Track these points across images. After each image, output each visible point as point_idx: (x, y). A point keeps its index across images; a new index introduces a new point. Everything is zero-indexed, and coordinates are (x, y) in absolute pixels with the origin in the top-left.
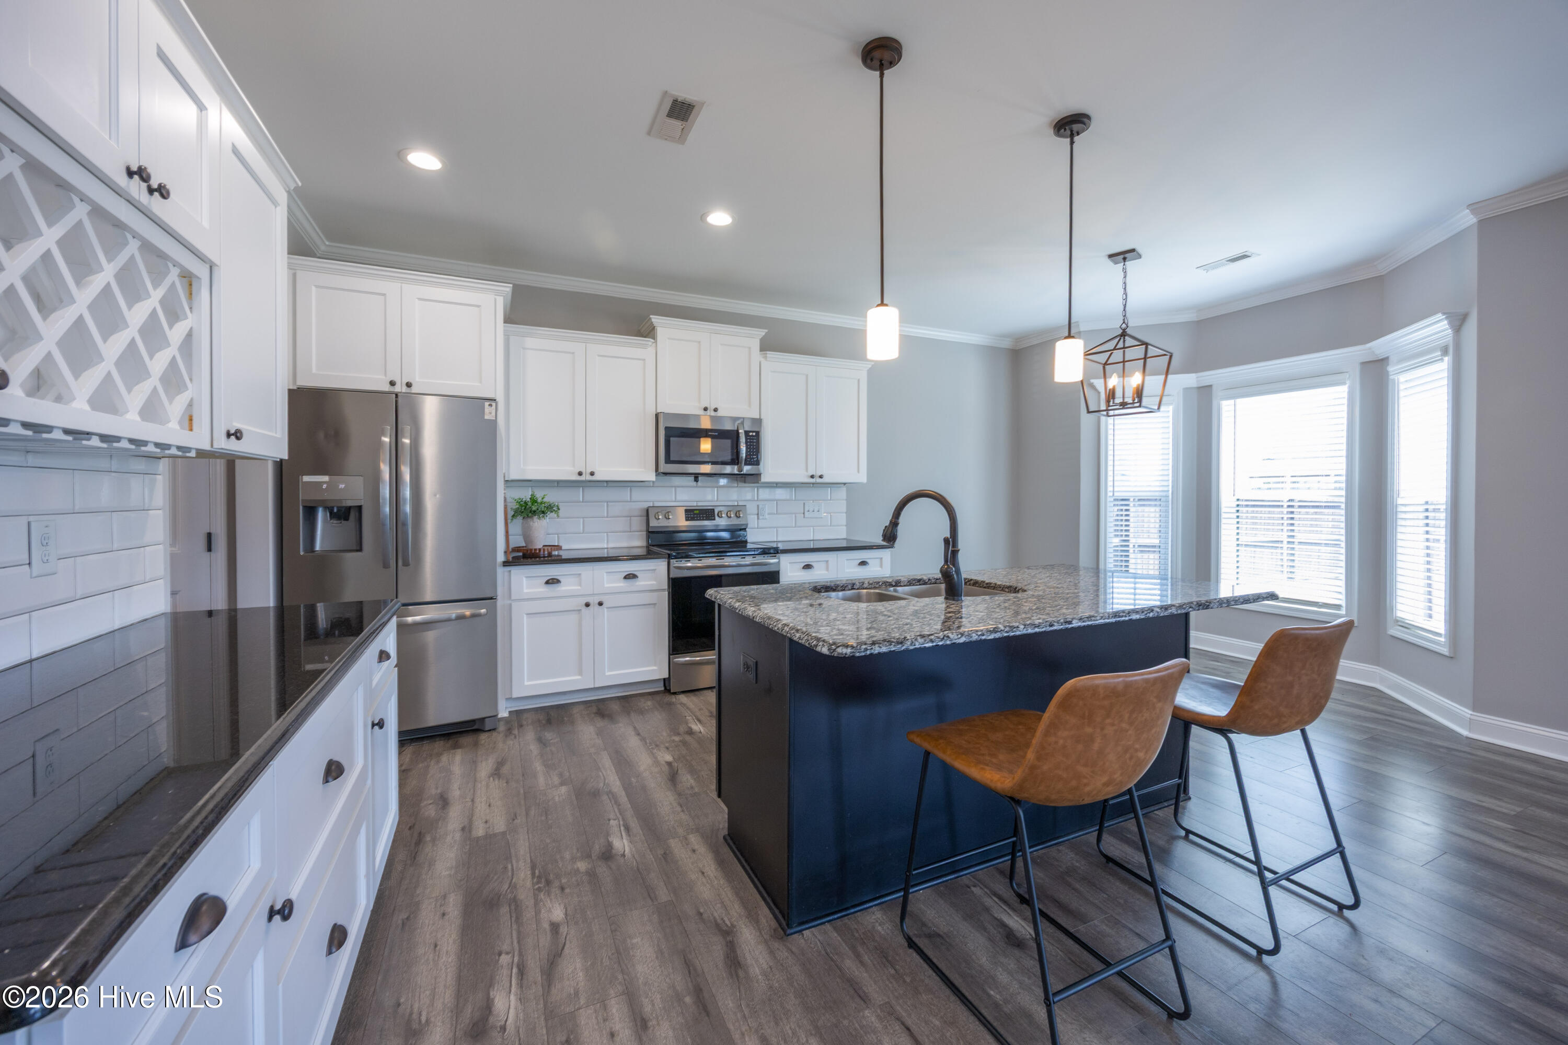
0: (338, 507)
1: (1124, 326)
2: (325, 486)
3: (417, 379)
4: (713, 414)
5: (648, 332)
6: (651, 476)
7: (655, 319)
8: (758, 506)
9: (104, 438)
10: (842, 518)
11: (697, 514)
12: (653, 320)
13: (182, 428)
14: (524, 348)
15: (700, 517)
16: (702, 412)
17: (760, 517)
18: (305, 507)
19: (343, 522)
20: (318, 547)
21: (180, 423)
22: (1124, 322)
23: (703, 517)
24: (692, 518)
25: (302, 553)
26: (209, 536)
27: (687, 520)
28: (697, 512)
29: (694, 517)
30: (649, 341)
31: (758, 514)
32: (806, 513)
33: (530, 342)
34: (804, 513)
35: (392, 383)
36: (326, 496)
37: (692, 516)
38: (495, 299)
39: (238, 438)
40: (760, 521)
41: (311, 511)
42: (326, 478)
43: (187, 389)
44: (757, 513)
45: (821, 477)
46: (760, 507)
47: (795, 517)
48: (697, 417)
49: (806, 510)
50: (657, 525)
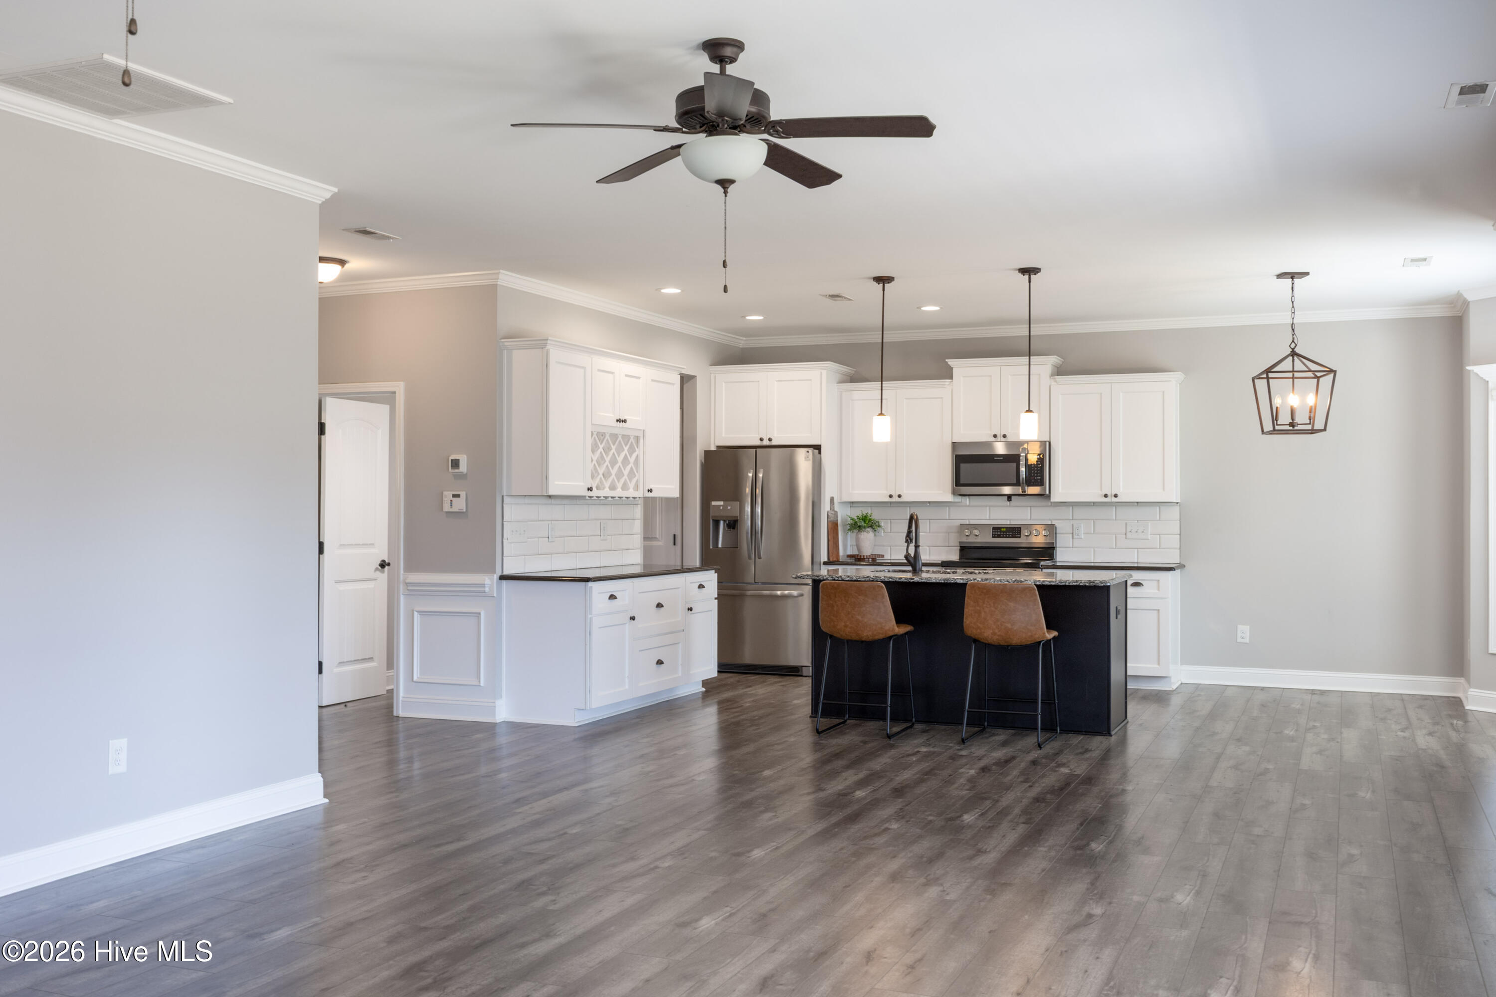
0: (729, 520)
1: (1293, 346)
2: (721, 508)
3: (775, 435)
4: (1003, 439)
5: (948, 374)
6: (949, 497)
7: (951, 362)
8: (1073, 525)
9: (612, 497)
10: (1175, 541)
11: (1004, 532)
12: (949, 363)
13: (634, 490)
14: (852, 400)
15: (1006, 535)
16: (993, 439)
17: (1075, 537)
18: (713, 520)
19: (732, 530)
20: (720, 545)
21: (633, 489)
22: (1293, 341)
23: (1009, 535)
24: (998, 535)
25: (711, 548)
26: (675, 535)
27: (993, 537)
28: (1005, 530)
29: (1000, 535)
30: (945, 382)
31: (1073, 534)
32: (1129, 535)
33: (856, 395)
34: (1126, 534)
35: (761, 440)
36: (722, 514)
37: (999, 533)
38: (821, 373)
39: (651, 492)
40: (1074, 540)
41: (716, 523)
42: (721, 503)
43: (636, 476)
44: (1071, 532)
45: (1116, 496)
46: (1075, 526)
47: (1116, 537)
48: (988, 444)
49: (1128, 530)
50: (966, 541)
